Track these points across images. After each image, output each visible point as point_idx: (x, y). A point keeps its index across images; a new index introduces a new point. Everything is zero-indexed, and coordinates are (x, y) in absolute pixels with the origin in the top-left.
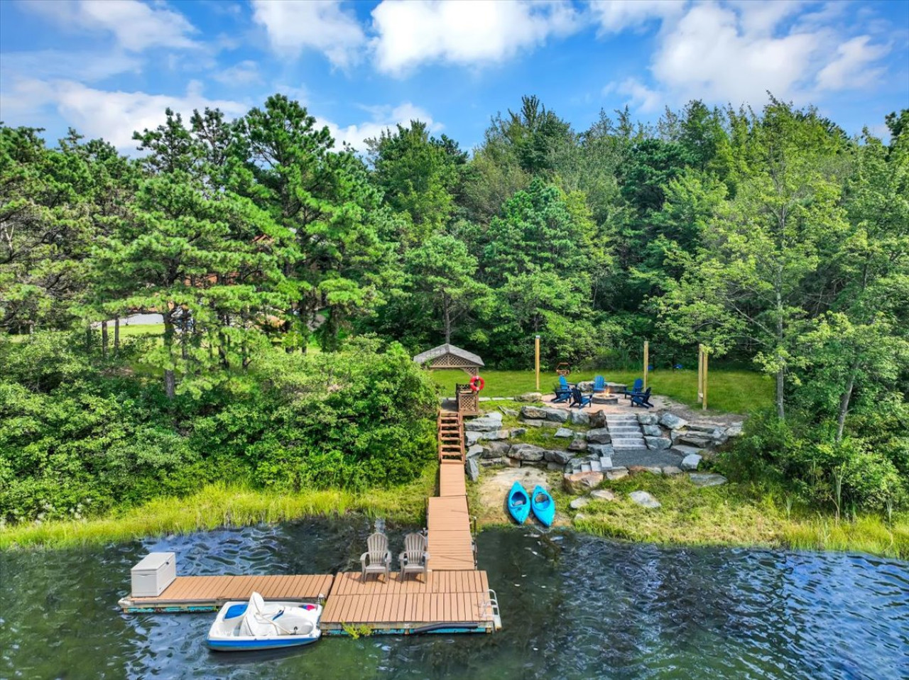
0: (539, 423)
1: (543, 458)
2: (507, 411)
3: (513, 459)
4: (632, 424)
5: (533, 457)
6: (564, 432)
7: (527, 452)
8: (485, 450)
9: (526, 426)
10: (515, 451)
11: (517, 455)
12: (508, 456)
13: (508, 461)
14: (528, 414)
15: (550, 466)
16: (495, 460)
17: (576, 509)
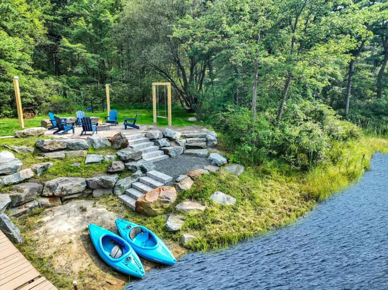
0: (61, 154)
1: (87, 188)
2: (16, 148)
3: (53, 197)
4: (145, 141)
5: (75, 190)
6: (92, 158)
7: (67, 185)
8: (12, 197)
9: (48, 160)
10: (51, 188)
11: (57, 192)
12: (44, 197)
13: (46, 201)
14: (47, 148)
15: (96, 193)
16: (30, 205)
17: (179, 230)
